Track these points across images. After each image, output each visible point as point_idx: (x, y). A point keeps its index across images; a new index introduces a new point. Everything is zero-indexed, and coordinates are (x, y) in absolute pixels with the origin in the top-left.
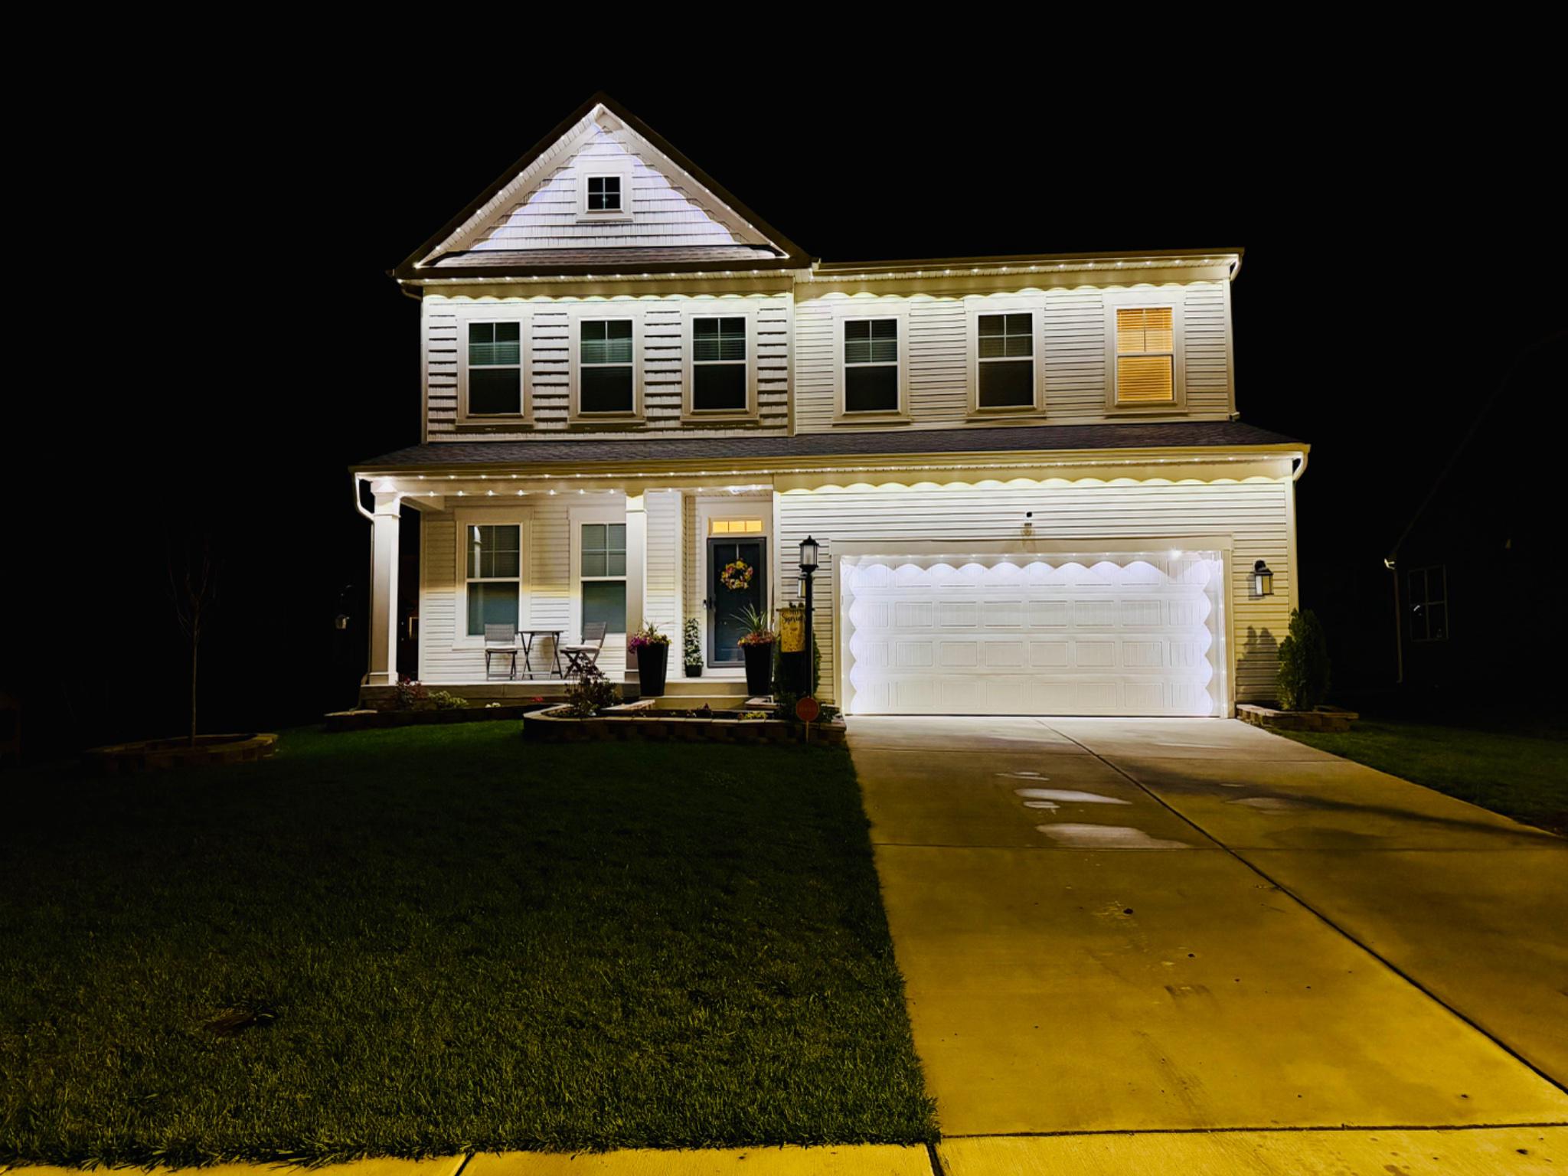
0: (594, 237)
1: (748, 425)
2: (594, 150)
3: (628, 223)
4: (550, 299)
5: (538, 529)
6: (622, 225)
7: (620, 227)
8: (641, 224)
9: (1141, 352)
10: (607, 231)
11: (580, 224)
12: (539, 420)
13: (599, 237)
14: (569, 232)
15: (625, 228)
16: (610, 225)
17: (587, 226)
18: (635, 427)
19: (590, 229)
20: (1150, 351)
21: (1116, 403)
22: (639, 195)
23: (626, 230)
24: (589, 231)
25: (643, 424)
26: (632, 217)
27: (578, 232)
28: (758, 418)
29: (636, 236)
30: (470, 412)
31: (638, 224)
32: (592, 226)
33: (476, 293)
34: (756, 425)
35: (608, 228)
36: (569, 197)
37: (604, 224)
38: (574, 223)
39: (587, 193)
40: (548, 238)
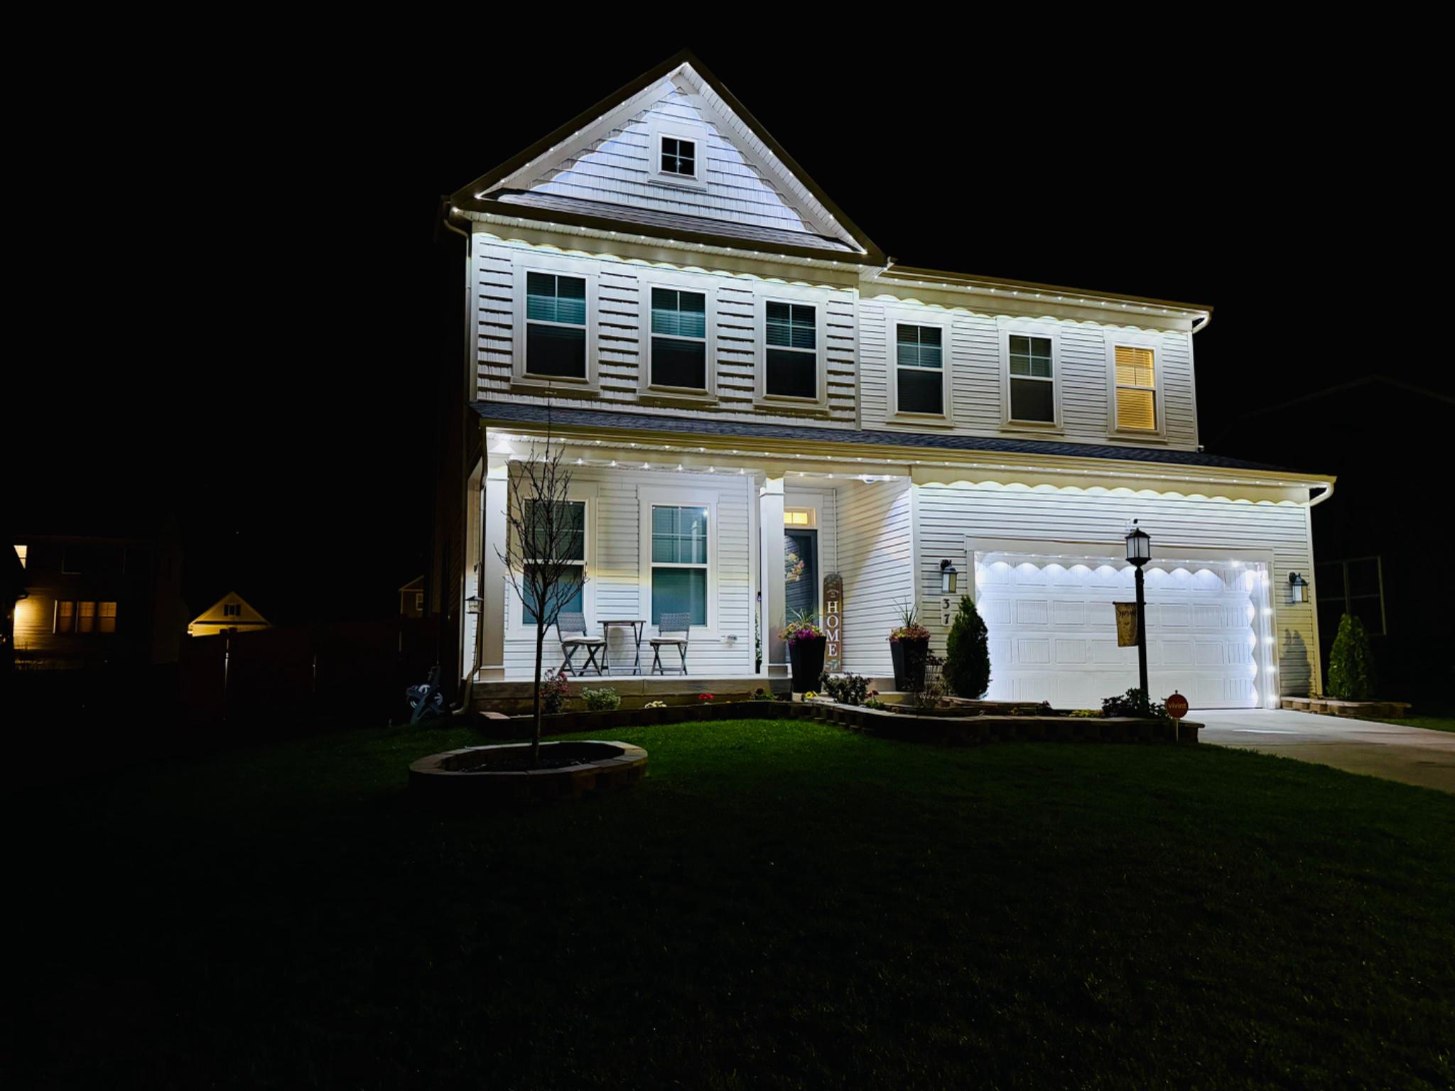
0: (666, 201)
1: (818, 415)
2: (667, 109)
3: (701, 192)
4: (617, 259)
5: (603, 508)
6: (696, 193)
7: (693, 195)
8: (714, 196)
9: (1133, 385)
10: (678, 196)
11: (652, 184)
12: (605, 388)
13: (672, 202)
14: (640, 190)
15: (698, 196)
16: (683, 191)
17: (659, 187)
18: (707, 406)
19: (661, 191)
20: (1138, 386)
21: (1116, 428)
22: (714, 165)
23: (699, 199)
24: (661, 193)
25: (715, 404)
26: (706, 186)
27: (650, 192)
28: (827, 409)
29: (709, 207)
30: (528, 371)
31: (711, 195)
32: (665, 188)
33: (534, 238)
34: (825, 416)
35: (681, 194)
36: (640, 153)
37: (677, 189)
38: (646, 183)
39: (660, 154)
40: (617, 192)
